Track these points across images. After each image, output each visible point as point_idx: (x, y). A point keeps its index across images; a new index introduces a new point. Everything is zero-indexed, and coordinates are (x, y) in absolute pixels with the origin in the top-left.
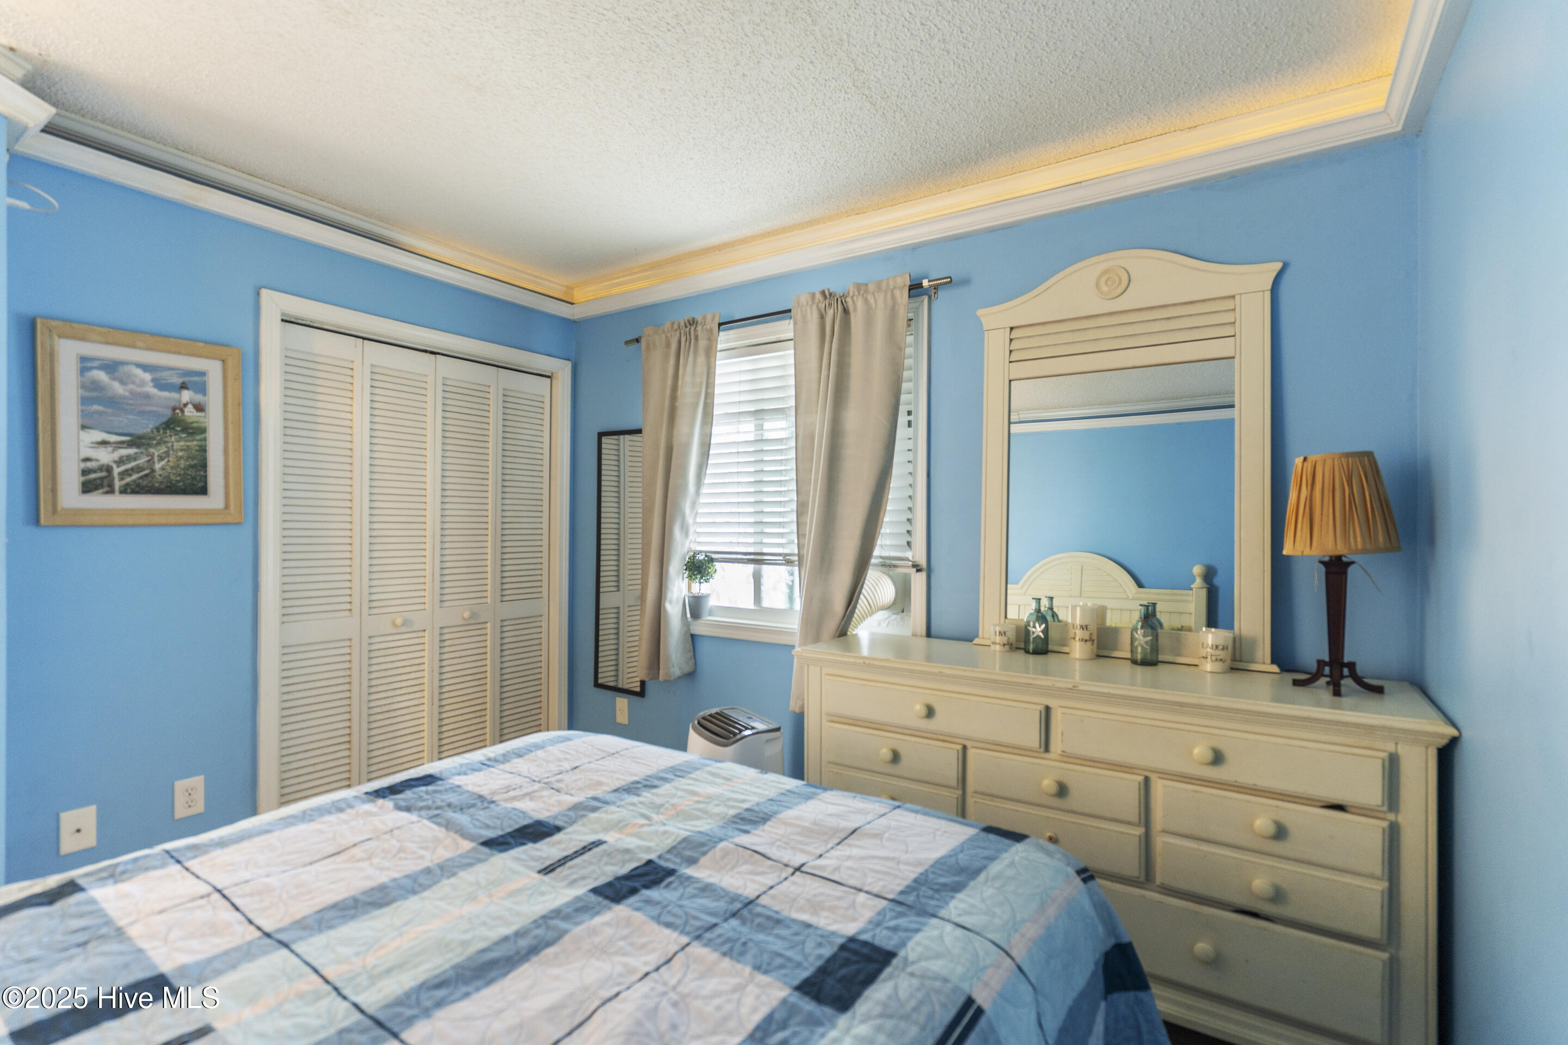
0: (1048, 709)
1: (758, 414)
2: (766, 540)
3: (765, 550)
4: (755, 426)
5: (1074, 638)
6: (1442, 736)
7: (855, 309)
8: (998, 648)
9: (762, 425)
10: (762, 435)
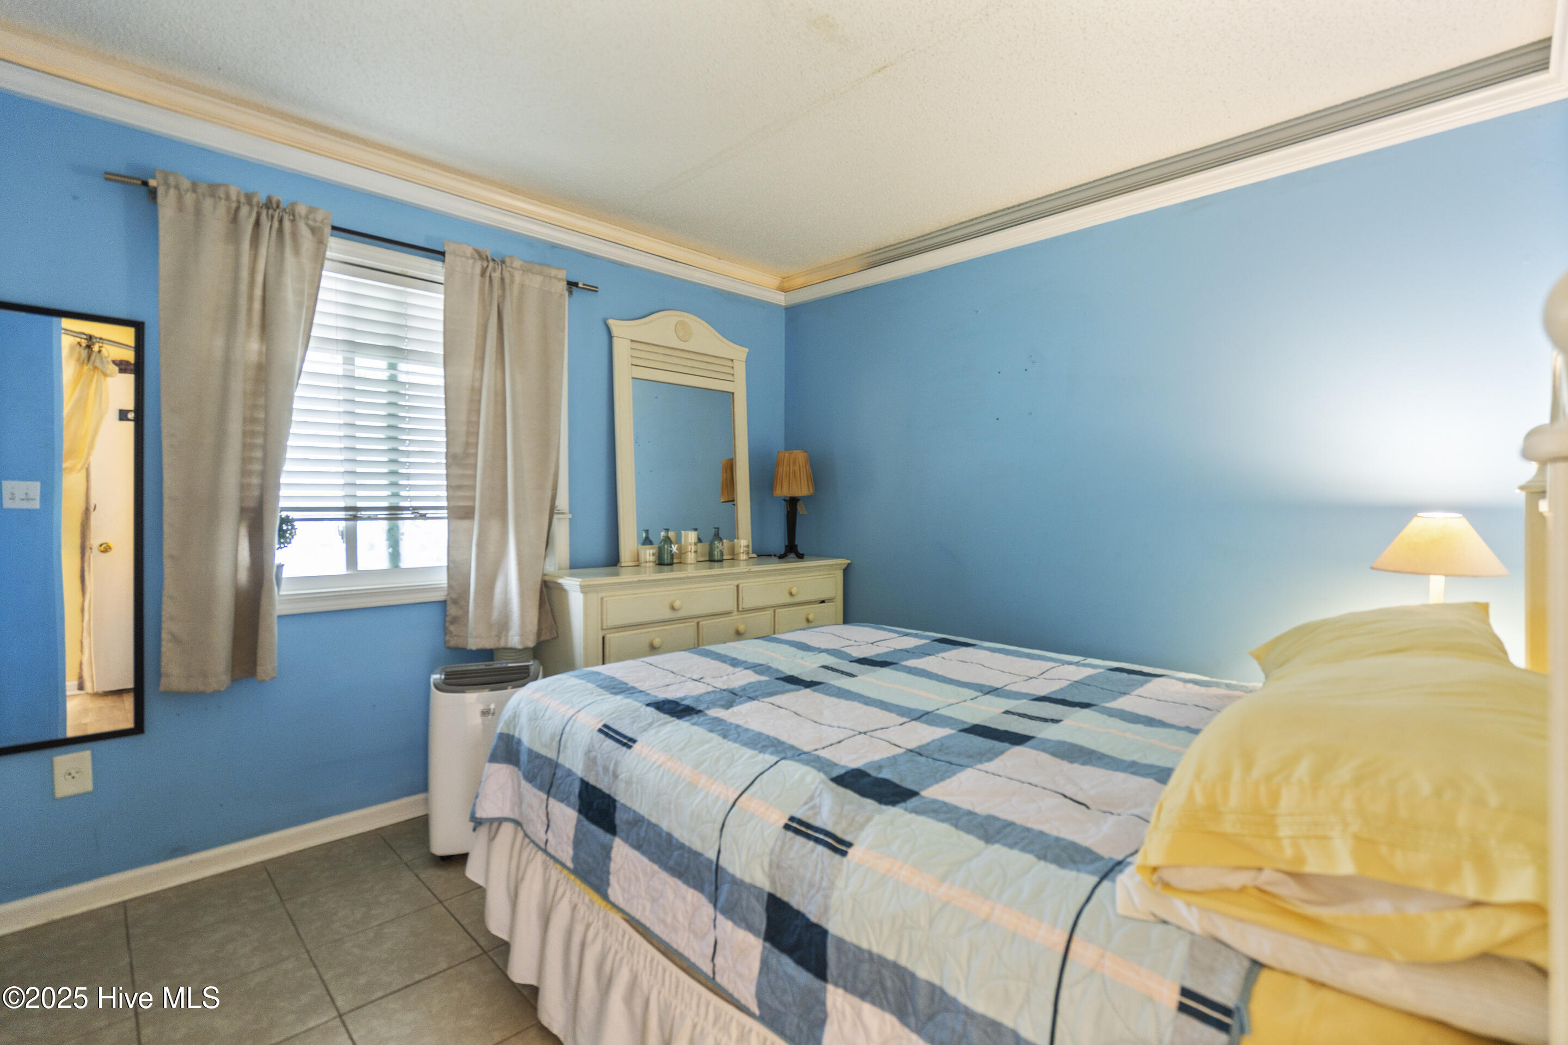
0: (738, 586)
1: (353, 346)
2: (359, 493)
3: (359, 504)
4: (345, 358)
5: (691, 551)
6: (844, 564)
7: (512, 282)
8: (652, 564)
9: (353, 360)
10: (353, 371)
